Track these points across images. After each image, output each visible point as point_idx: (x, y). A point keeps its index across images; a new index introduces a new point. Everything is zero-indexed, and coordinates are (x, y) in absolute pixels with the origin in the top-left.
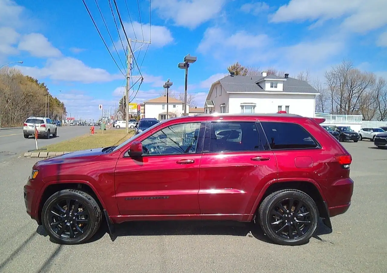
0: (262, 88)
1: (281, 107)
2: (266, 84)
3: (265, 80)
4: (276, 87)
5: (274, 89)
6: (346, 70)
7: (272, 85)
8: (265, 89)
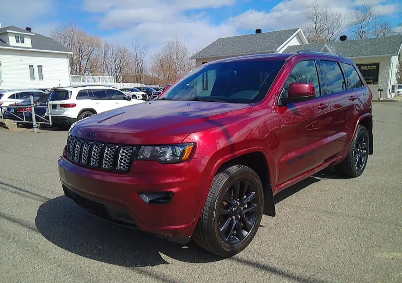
0: (4, 42)
1: (32, 66)
2: (9, 37)
3: (8, 32)
4: (23, 42)
5: (20, 44)
6: (72, 30)
7: (17, 39)
8: (9, 43)
